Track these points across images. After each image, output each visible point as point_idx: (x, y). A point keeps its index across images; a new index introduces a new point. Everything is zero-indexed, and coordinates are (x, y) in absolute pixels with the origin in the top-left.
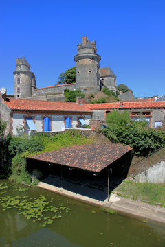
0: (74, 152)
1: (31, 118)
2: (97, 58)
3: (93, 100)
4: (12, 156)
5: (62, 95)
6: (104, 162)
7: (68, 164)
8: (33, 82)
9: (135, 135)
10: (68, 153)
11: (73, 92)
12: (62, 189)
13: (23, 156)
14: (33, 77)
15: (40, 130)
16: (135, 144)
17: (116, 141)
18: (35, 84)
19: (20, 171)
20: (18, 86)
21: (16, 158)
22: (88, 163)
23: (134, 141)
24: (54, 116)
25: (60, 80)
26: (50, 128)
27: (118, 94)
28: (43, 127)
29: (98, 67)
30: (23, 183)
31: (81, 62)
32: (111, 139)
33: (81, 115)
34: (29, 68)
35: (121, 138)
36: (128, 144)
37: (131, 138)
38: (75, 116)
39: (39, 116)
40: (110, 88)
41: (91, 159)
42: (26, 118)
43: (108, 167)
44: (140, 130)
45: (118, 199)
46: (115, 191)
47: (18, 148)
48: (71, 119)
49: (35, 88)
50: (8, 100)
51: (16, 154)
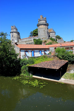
0: (46, 63)
1: (27, 52)
2: (47, 25)
3: (46, 43)
4: (21, 66)
5: (33, 42)
6: (59, 66)
7: (46, 67)
8: (19, 36)
9: (69, 56)
10: (44, 64)
11: (37, 40)
12: (42, 77)
13: (27, 66)
14: (19, 34)
15: (30, 56)
16: (69, 60)
17: (61, 59)
18: (20, 37)
19: (25, 72)
20: (13, 38)
21: (23, 67)
22: (53, 67)
23: (68, 59)
24: (35, 51)
25: (30, 35)
26: (34, 55)
27: (56, 40)
28: (31, 55)
29: (48, 28)
30: (27, 76)
31: (40, 26)
32: (60, 58)
33: (45, 50)
34: (17, 30)
35: (64, 58)
36: (66, 60)
37: (67, 57)
38: (43, 50)
39: (30, 51)
40: (53, 38)
41: (54, 65)
42: (25, 52)
43: (61, 68)
44: (71, 54)
45: (64, 79)
46: (63, 77)
47: (24, 63)
48: (41, 51)
49: (20, 39)
50: (17, 45)
51: (23, 65)
